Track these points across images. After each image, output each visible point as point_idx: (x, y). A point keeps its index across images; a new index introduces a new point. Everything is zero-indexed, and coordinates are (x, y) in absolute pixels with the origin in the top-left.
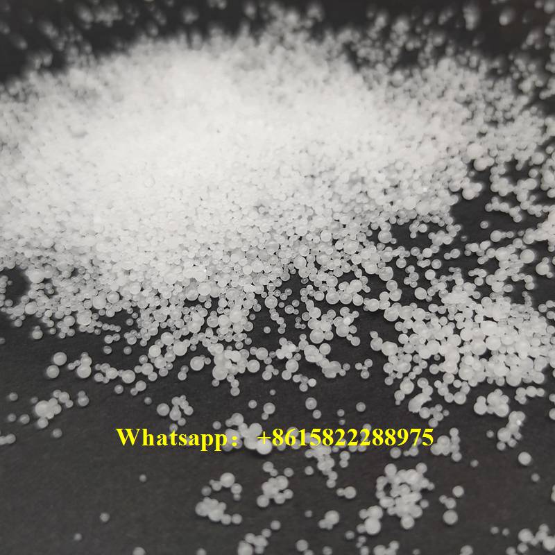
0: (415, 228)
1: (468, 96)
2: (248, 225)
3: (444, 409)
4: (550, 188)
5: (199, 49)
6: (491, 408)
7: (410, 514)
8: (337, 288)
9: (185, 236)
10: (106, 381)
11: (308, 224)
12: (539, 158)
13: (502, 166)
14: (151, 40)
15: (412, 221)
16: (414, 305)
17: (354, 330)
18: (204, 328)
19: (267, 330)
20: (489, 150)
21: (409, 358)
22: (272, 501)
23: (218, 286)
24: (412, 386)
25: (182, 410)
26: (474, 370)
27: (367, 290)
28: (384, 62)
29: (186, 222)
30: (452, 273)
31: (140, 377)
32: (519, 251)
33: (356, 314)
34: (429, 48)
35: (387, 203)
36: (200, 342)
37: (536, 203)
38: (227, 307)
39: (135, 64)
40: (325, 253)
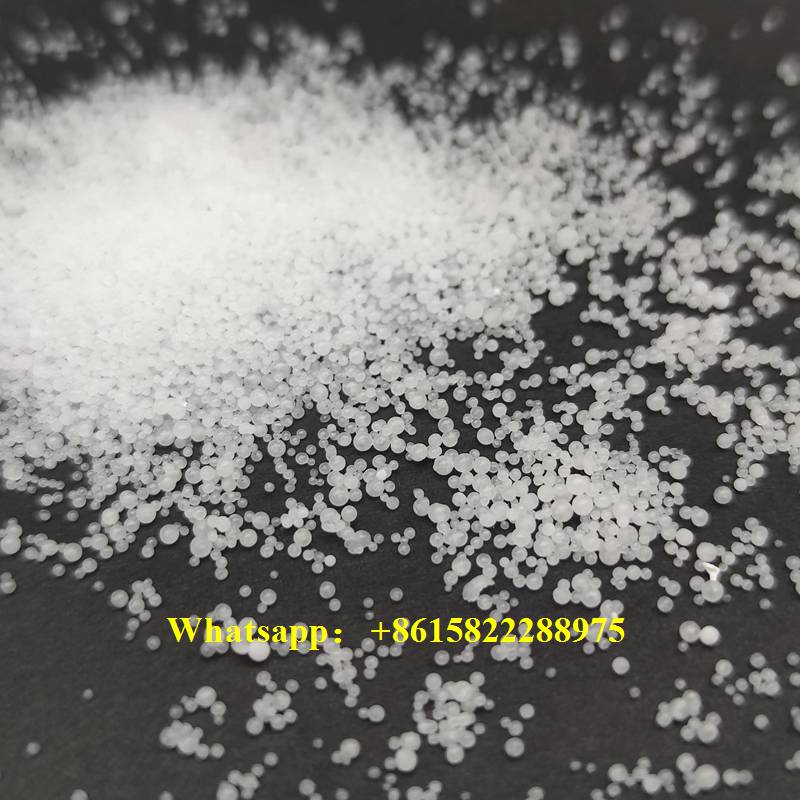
0: (481, 346)
1: (562, 160)
2: (247, 340)
3: (511, 597)
4: (671, 290)
5: (187, 92)
6: (576, 596)
7: (458, 744)
8: (369, 429)
9: (158, 355)
10: (41, 558)
11: (332, 339)
12: (658, 247)
13: (606, 258)
14: (120, 80)
15: (477, 335)
16: (476, 452)
17: (391, 487)
18: (180, 485)
19: (269, 487)
20: (588, 237)
21: (466, 526)
22: (267, 726)
23: (202, 426)
24: (468, 565)
25: (145, 600)
26: (555, 544)
27: (412, 431)
28: (447, 112)
29: (160, 336)
30: (530, 408)
31: (88, 553)
32: (624, 378)
33: (394, 465)
34: (510, 93)
35: (443, 309)
36: (175, 505)
37: (650, 311)
38: (215, 455)
39: (97, 113)
40: (353, 380)
